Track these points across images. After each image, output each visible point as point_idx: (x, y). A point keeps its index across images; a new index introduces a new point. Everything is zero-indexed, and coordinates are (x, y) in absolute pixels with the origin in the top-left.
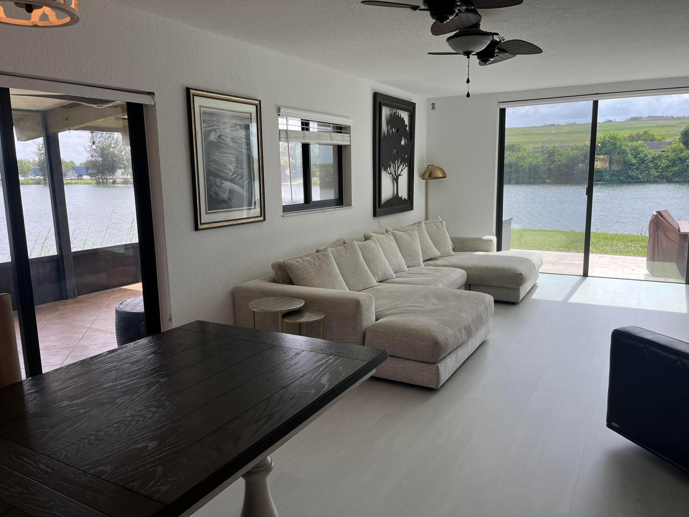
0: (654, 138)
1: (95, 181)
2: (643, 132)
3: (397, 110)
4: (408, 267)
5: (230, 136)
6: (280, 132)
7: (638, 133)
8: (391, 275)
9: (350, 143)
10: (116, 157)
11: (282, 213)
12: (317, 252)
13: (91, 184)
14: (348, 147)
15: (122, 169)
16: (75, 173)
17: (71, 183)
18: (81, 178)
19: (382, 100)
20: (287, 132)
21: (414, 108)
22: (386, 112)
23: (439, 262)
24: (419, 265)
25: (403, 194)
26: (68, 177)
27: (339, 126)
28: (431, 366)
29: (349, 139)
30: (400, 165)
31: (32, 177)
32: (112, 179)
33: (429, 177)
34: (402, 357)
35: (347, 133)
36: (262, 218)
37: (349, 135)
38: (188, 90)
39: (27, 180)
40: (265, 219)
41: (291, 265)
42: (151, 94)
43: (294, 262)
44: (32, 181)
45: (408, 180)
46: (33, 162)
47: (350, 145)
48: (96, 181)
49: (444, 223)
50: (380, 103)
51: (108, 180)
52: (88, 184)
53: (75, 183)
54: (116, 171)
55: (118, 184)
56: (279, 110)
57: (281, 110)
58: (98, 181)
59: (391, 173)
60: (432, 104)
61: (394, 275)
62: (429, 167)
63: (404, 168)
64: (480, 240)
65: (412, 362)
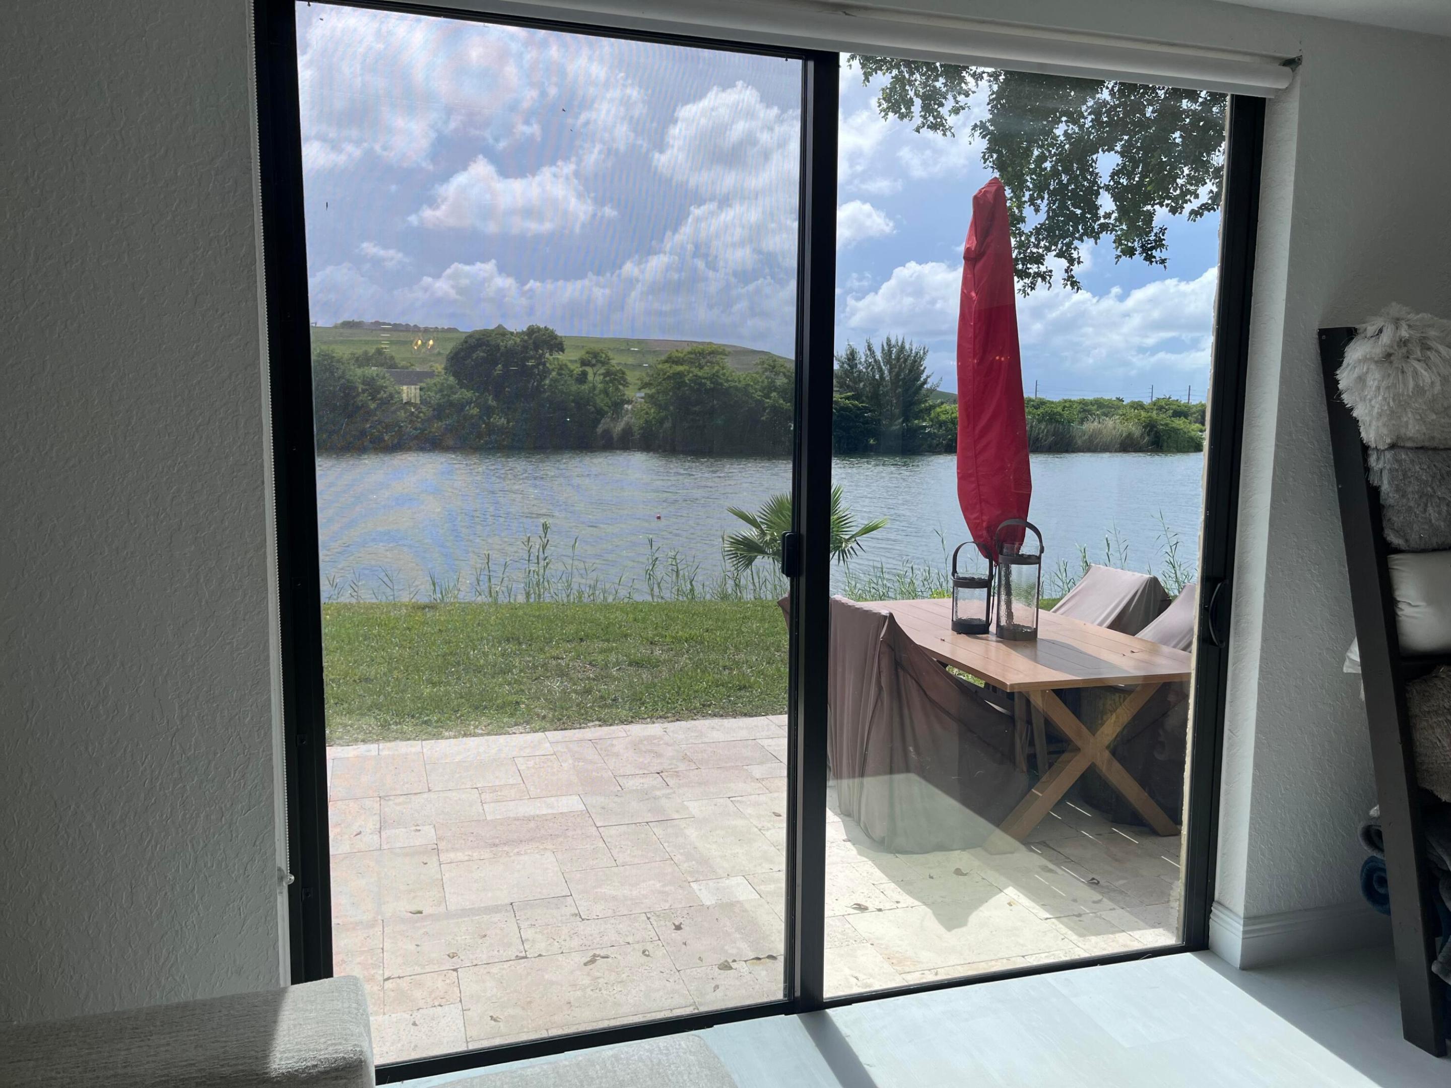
0: (395, 363)
2: (373, 351)
7: (366, 353)
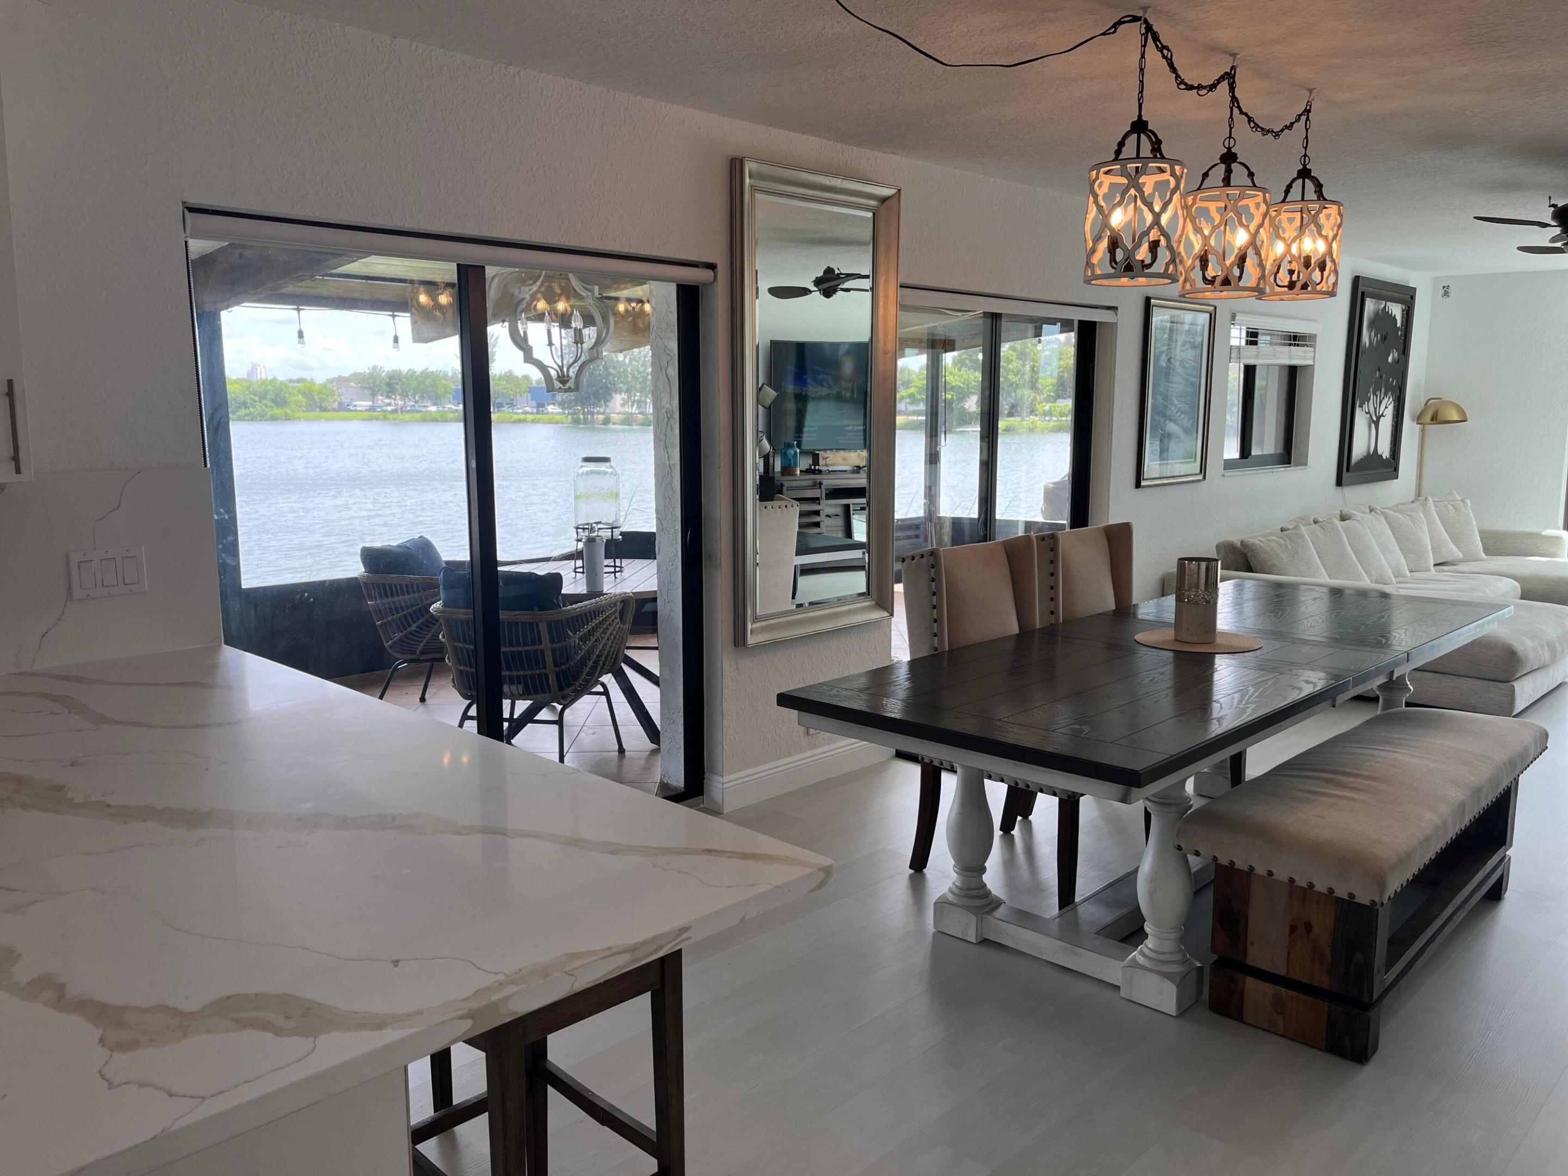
1: (570, 417)
3: (1388, 303)
4: (1410, 572)
5: (1180, 359)
6: (1231, 350)
8: (1389, 578)
9: (1314, 362)
10: (615, 368)
11: (1222, 471)
12: (1282, 530)
13: (562, 423)
14: (1308, 369)
15: (623, 394)
16: (532, 399)
17: (524, 421)
18: (542, 411)
19: (1365, 288)
20: (1239, 350)
21: (1413, 298)
22: (1370, 306)
23: (1461, 567)
24: (1428, 570)
25: (1385, 450)
26: (519, 409)
27: (1292, 334)
28: (1503, 686)
29: (1313, 355)
30: (1383, 398)
31: (453, 407)
32: (603, 413)
33: (1432, 420)
34: (1455, 673)
35: (1311, 346)
36: (1200, 477)
37: (1312, 349)
38: (1148, 300)
39: (443, 411)
40: (1204, 478)
41: (1253, 545)
42: (1114, 309)
43: (1257, 542)
44: (451, 415)
45: (1393, 425)
46: (452, 377)
47: (1314, 365)
48: (572, 418)
49: (1468, 501)
50: (1363, 293)
51: (595, 416)
52: (557, 423)
53: (533, 422)
54: (612, 398)
55: (614, 424)
56: (1233, 317)
57: (1237, 318)
58: (575, 416)
59: (1368, 413)
60: (1444, 287)
61: (1394, 580)
62: (1429, 403)
63: (1389, 403)
64: (1538, 536)
65: (1471, 680)
